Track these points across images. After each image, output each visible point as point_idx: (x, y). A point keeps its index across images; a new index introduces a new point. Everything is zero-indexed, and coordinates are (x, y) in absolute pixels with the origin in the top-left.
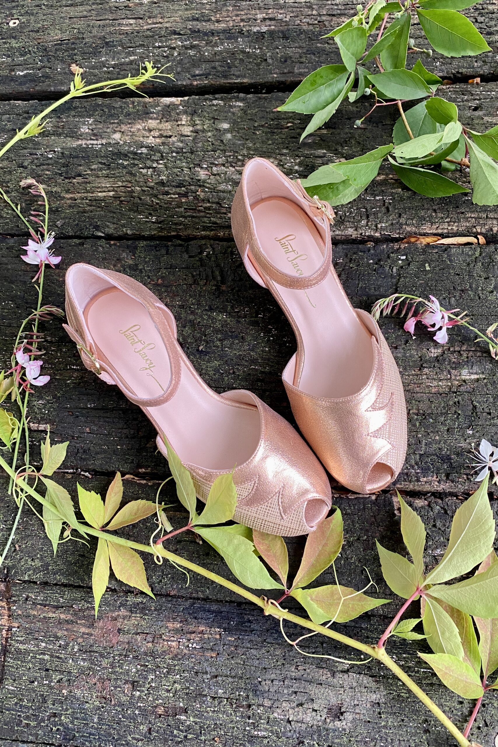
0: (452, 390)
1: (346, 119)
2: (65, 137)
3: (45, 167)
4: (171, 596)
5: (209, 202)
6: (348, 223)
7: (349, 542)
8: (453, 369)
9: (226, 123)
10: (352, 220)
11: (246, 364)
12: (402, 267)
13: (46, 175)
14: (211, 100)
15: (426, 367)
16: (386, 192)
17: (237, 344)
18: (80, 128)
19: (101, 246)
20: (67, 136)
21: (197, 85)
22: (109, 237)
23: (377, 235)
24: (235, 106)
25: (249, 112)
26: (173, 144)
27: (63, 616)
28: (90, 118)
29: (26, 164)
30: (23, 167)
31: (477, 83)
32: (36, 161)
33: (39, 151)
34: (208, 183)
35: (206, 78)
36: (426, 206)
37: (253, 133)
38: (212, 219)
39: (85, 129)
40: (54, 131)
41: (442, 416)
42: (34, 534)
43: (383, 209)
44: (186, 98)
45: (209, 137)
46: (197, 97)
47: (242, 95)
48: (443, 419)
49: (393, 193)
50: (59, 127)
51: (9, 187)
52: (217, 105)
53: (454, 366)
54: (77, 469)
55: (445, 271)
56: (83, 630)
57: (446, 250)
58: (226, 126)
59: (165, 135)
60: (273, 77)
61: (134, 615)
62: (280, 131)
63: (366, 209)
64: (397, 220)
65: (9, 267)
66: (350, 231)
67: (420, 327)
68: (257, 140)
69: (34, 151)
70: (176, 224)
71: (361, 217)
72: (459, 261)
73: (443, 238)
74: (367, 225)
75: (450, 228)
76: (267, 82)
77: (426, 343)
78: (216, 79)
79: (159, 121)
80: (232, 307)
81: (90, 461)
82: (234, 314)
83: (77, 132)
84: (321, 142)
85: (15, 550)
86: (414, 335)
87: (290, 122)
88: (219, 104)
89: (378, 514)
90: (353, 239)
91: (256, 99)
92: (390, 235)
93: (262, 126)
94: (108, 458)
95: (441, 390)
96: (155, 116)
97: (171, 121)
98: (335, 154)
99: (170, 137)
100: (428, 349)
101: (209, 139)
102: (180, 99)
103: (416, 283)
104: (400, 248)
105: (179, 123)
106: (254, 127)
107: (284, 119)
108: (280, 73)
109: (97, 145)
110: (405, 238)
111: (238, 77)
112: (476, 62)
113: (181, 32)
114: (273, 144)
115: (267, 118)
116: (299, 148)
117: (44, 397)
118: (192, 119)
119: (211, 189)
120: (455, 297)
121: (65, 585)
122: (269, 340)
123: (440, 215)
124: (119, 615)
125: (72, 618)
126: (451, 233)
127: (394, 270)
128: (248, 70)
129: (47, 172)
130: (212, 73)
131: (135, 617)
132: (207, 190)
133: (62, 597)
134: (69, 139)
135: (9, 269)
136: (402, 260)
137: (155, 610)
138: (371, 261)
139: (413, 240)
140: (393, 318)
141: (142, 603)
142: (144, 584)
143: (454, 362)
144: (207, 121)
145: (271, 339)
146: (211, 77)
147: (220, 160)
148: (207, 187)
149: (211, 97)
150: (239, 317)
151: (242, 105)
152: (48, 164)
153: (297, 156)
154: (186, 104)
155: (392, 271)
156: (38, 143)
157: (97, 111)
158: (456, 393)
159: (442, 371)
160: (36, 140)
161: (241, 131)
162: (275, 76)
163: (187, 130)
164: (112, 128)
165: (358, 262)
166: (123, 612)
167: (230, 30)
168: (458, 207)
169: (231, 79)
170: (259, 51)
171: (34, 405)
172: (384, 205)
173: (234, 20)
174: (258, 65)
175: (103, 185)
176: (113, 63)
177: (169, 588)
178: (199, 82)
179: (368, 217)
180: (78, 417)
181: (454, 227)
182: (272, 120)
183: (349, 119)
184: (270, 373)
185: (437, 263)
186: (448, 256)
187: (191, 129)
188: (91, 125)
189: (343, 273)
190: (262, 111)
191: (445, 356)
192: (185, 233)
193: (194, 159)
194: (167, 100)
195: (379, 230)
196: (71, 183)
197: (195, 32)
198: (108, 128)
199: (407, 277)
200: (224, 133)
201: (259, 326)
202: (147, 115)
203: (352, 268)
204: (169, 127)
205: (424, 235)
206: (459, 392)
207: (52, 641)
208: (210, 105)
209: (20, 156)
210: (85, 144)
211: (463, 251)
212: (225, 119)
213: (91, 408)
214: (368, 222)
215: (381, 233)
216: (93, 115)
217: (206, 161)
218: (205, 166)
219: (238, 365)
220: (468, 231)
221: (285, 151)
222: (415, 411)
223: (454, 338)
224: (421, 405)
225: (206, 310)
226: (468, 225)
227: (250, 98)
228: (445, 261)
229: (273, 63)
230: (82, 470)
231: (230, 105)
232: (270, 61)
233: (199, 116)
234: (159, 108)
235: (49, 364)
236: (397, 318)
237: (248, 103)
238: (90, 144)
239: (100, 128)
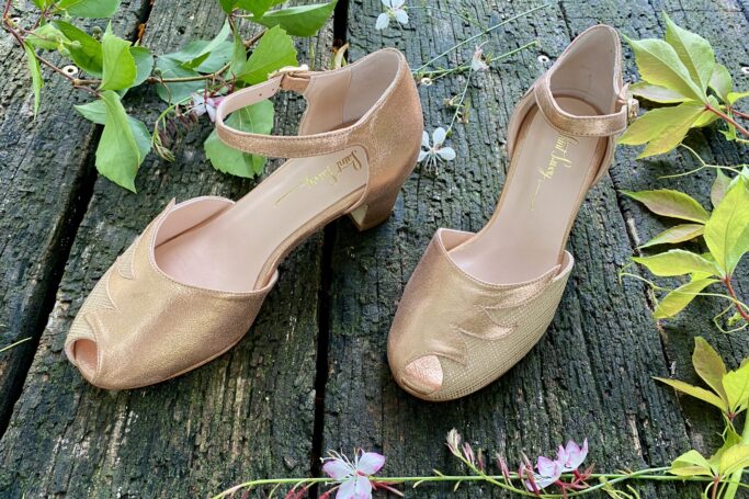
14: (79, 260)
18: (74, 457)
20: (88, 481)
24: (104, 230)
25: (120, 214)
35: (31, 265)
44: (60, 295)
46: (64, 279)
47: (84, 223)
78: (38, 253)
88: (92, 250)
93: (152, 198)
102: (57, 305)
111: (46, 226)
130: (25, 258)
146: (32, 259)
149: (71, 261)
151: (103, 223)
162: (64, 184)
169: (47, 234)
175: (221, 396)
178: (35, 276)
208: (90, 261)
239: (88, 420)
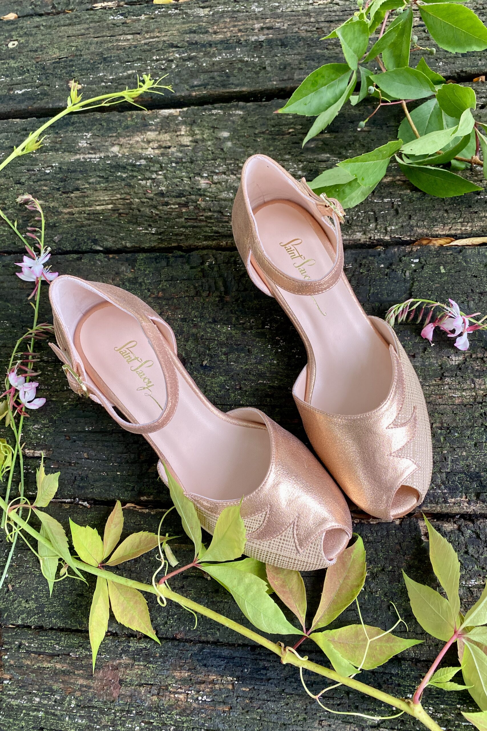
0: (478, 400)
1: (349, 122)
2: (63, 152)
3: (42, 183)
4: (178, 640)
5: (210, 210)
6: (355, 227)
7: (373, 574)
8: (477, 378)
9: (226, 131)
10: (360, 224)
11: (253, 378)
12: (415, 271)
13: (44, 190)
14: (210, 110)
15: (448, 377)
16: (394, 194)
17: (244, 357)
18: (78, 142)
19: (99, 260)
20: (65, 151)
21: (196, 95)
22: (107, 251)
23: (387, 238)
24: (235, 115)
25: (249, 119)
26: (173, 153)
27: (58, 666)
28: (88, 133)
29: (23, 180)
30: (20, 183)
31: (482, 82)
32: (33, 177)
33: (36, 167)
34: (209, 192)
35: (205, 88)
36: (437, 207)
37: (254, 140)
38: (214, 228)
39: (83, 144)
40: (51, 147)
41: (468, 430)
42: (28, 572)
43: (392, 211)
44: (185, 109)
45: (209, 146)
46: (196, 107)
47: (241, 104)
48: (469, 433)
49: (401, 194)
50: (56, 143)
51: (5, 204)
52: (216, 114)
53: (477, 374)
54: (74, 499)
55: (461, 274)
56: (81, 681)
57: (461, 251)
58: (226, 134)
59: (164, 146)
60: (273, 85)
61: (137, 663)
62: (281, 137)
63: (374, 212)
64: (407, 222)
65: (5, 285)
66: (359, 236)
67: (438, 332)
68: (257, 148)
69: (31, 167)
70: (177, 235)
71: (369, 220)
72: (475, 263)
73: (456, 239)
74: (376, 229)
75: (463, 228)
76: (267, 90)
77: (446, 350)
78: (214, 88)
79: (157, 133)
80: (237, 319)
81: (88, 489)
82: (240, 326)
83: (75, 146)
84: (324, 146)
85: (8, 590)
86: (433, 342)
87: (291, 128)
88: (219, 113)
89: (404, 541)
90: (361, 244)
91: (256, 106)
92: (400, 238)
93: (263, 133)
94: (107, 486)
95: (465, 401)
96: (154, 127)
97: (170, 132)
98: (339, 158)
99: (169, 147)
100: (449, 357)
101: (209, 148)
102: (178, 110)
103: (432, 287)
104: (412, 250)
105: (178, 133)
106: (255, 134)
107: (285, 125)
108: (280, 81)
109: (95, 158)
110: (416, 240)
111: (237, 85)
112: (480, 60)
113: (179, 45)
114: (274, 150)
115: (268, 125)
116: (302, 153)
117: (40, 420)
118: (191, 130)
119: (212, 197)
120: (474, 300)
121: (62, 630)
122: (277, 352)
123: (452, 215)
124: (120, 664)
125: (68, 668)
126: (465, 234)
127: (407, 274)
128: (247, 78)
129: (45, 188)
130: (211, 83)
131: (138, 665)
132: (208, 199)
133: (58, 644)
134: (67, 154)
135: (5, 288)
136: (415, 263)
137: (161, 657)
138: (382, 266)
139: (425, 242)
140: (409, 324)
141: (145, 648)
142: (147, 626)
143: (477, 370)
144: (207, 131)
145: (279, 350)
146: (209, 87)
147: (221, 168)
148: (207, 196)
149: (210, 106)
150: (245, 329)
151: (242, 113)
152: (46, 180)
153: (300, 161)
154: (184, 115)
155: (405, 275)
156: (36, 159)
157: (95, 125)
158: (481, 403)
159: (465, 380)
160: (34, 156)
161: (241, 139)
162: (275, 83)
163: (186, 140)
164: (111, 142)
165: (369, 266)
166: (125, 659)
167: (228, 40)
168: (470, 207)
169: (229, 88)
170: (257, 59)
171: (30, 430)
172: (393, 207)
173: (232, 31)
174: (257, 73)
175: (102, 199)
176: (111, 77)
177: (176, 630)
178: (197, 93)
179: (376, 220)
180: (75, 441)
181: (468, 228)
182: (273, 126)
183: (352, 122)
184: (279, 388)
185: (453, 265)
186: (463, 257)
187: (190, 139)
188: (89, 139)
189: (353, 279)
190: (262, 118)
191: (467, 363)
192: (187, 244)
193: (194, 168)
194: (166, 112)
195: (388, 233)
196: (68, 197)
197: (193, 44)
198: (107, 141)
199: (421, 281)
200: (224, 142)
201: (266, 338)
202: (146, 128)
203: (362, 273)
204: (168, 138)
205: (437, 237)
206: (485, 402)
207: (47, 695)
208: (209, 115)
209: (17, 173)
210: (83, 158)
211: (479, 252)
212: (225, 128)
213: (89, 432)
214: (376, 225)
215: (391, 237)
216: (91, 130)
217: (206, 170)
218: (205, 175)
219: (245, 380)
220: (483, 231)
221: (287, 157)
222: (438, 425)
223: (475, 345)
224: (445, 418)
225: (210, 322)
226: (482, 224)
227: (250, 106)
228: (461, 262)
229: (272, 71)
230: (80, 499)
231: (229, 114)
232: (269, 69)
233: (198, 126)
234: (158, 120)
235: (45, 385)
236: (413, 324)
237: (248, 111)
238: (89, 158)
239: (98, 142)
